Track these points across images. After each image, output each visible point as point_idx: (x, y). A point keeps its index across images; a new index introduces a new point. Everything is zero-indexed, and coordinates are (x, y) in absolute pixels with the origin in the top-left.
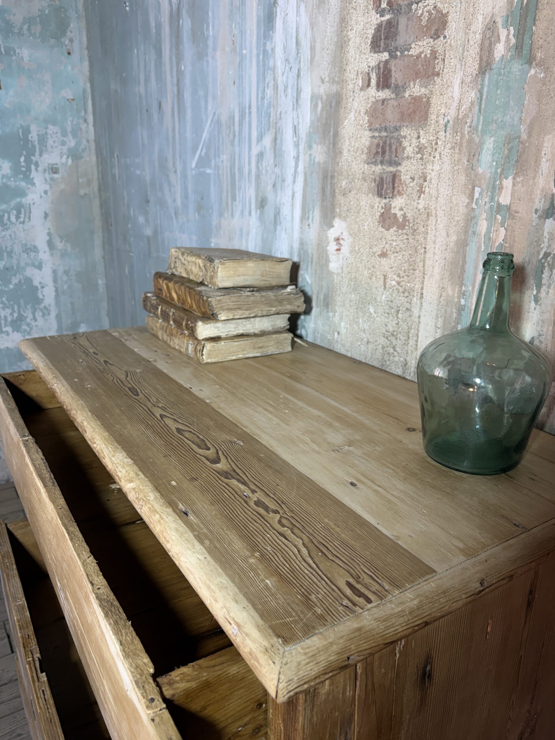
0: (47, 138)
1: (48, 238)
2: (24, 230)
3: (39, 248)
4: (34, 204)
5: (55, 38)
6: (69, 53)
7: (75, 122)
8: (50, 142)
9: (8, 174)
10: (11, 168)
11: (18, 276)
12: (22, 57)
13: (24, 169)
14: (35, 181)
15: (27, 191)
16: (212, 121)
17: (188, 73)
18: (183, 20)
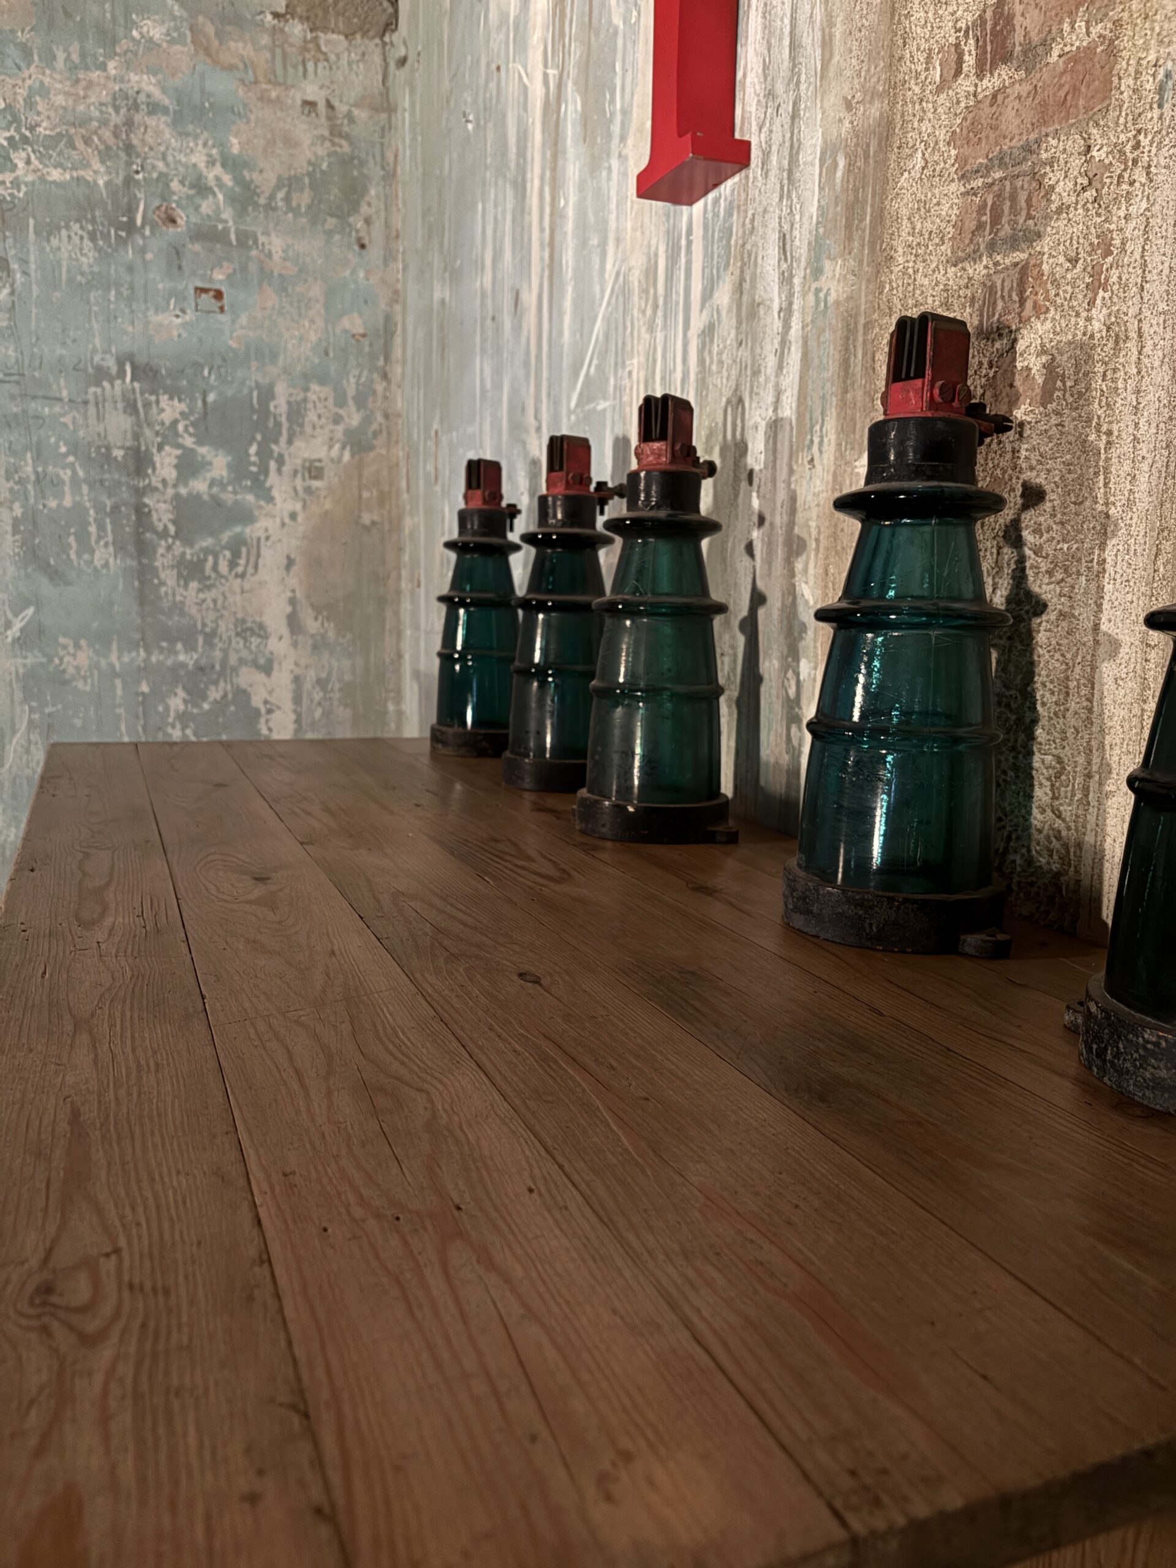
0: (305, 409)
1: (289, 609)
2: (243, 591)
3: (269, 630)
4: (267, 538)
5: (337, 216)
6: (363, 246)
7: (363, 379)
8: (312, 416)
9: (222, 477)
10: (229, 466)
11: (222, 684)
12: (270, 253)
13: (254, 469)
14: (275, 493)
15: (256, 513)
16: (612, 290)
17: (570, 209)
18: (567, 103)
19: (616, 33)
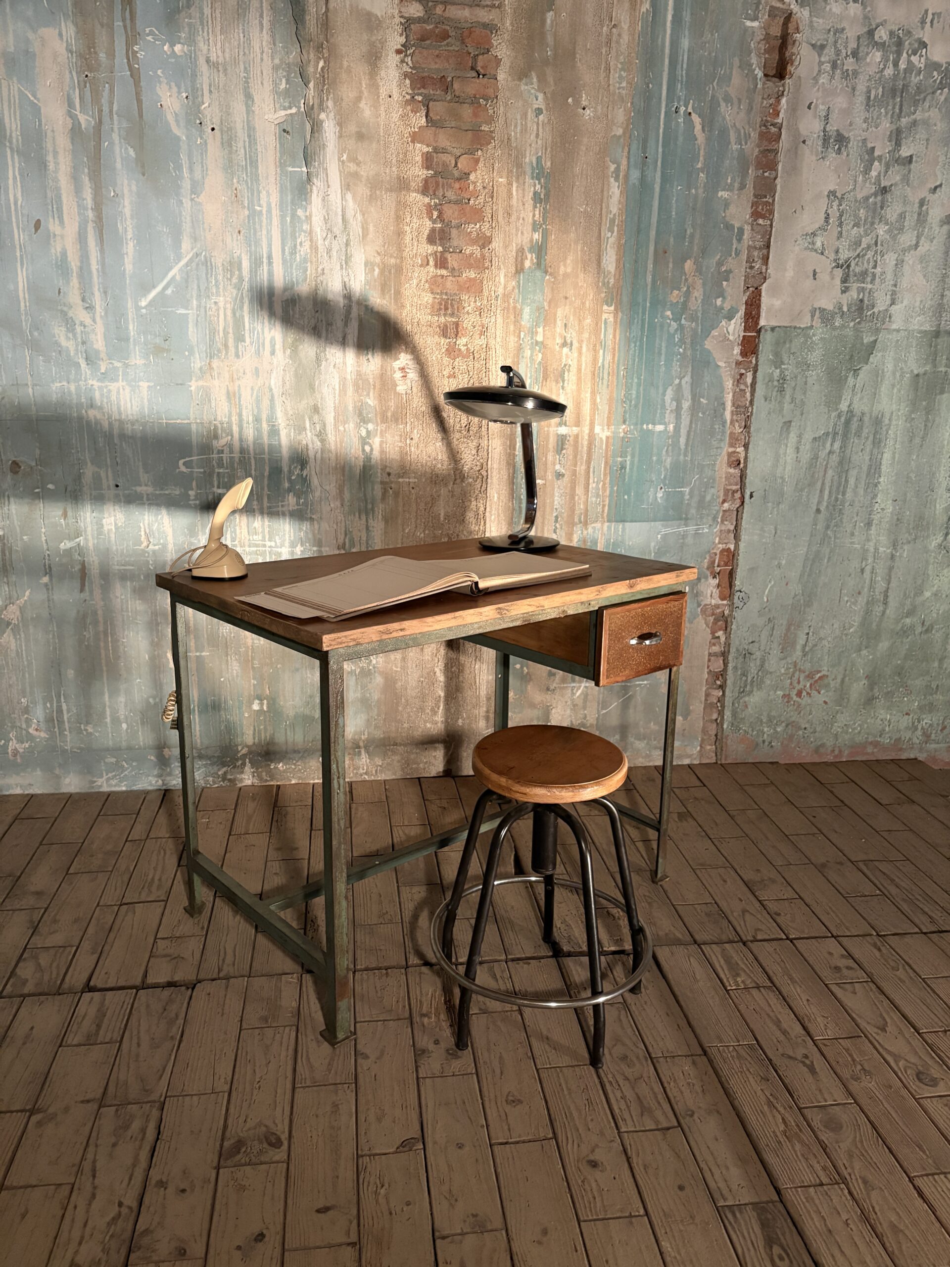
16: (191, 260)
17: (127, 202)
18: (112, 144)
19: (178, 139)
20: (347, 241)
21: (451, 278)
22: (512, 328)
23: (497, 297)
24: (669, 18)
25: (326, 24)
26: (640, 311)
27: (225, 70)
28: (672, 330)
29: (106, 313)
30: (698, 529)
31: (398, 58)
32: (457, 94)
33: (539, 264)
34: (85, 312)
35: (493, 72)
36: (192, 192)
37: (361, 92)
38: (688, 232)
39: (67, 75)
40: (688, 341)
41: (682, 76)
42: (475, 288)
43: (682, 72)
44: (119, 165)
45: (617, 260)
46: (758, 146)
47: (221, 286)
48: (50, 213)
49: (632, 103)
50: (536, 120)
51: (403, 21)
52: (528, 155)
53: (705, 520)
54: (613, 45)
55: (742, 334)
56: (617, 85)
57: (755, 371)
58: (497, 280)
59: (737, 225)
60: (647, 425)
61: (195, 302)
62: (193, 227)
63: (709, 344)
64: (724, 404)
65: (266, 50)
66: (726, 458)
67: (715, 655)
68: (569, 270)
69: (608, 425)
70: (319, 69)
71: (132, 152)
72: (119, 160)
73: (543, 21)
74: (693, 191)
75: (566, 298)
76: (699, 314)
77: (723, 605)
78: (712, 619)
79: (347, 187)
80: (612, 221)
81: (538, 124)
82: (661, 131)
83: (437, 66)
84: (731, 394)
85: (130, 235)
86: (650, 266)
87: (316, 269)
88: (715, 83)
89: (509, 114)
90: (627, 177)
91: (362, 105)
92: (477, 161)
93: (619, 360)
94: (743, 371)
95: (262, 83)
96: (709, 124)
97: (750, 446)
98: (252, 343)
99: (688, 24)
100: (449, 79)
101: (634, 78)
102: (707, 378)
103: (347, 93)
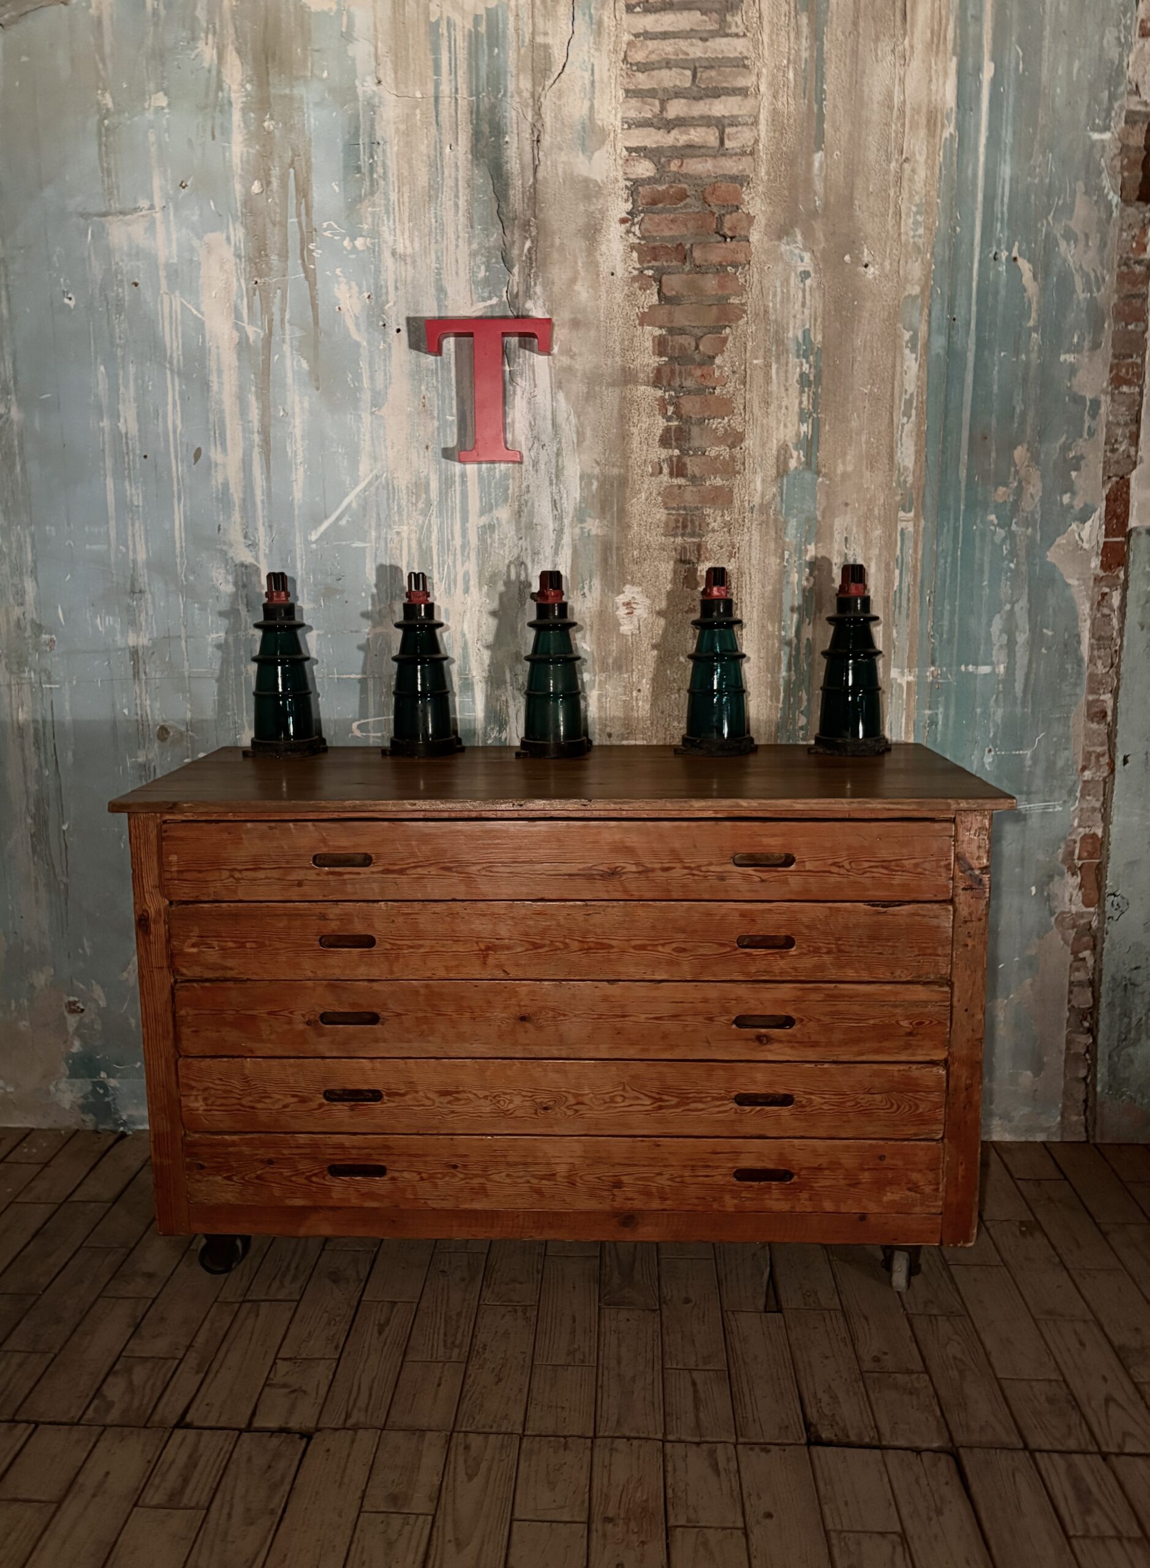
16: (370, 484)
17: (297, 421)
18: (282, 356)
19: (358, 345)
20: (558, 449)
21: (691, 488)
22: (772, 545)
23: (752, 509)
24: (983, 140)
25: (533, 197)
26: (952, 515)
27: (414, 262)
28: (998, 540)
29: (270, 551)
30: (1047, 807)
31: (623, 228)
32: (697, 263)
33: (808, 464)
34: (247, 550)
35: (743, 233)
36: (374, 405)
37: (577, 272)
38: (1018, 410)
39: (235, 284)
40: (1022, 553)
41: (1002, 213)
42: (723, 498)
43: (1002, 208)
44: (289, 380)
45: (916, 452)
46: (1117, 291)
47: (405, 513)
48: (212, 439)
49: (932, 254)
50: (801, 285)
51: (629, 184)
52: (791, 328)
53: (1056, 795)
54: (905, 184)
55: (1102, 540)
56: (911, 233)
57: (1125, 587)
58: (752, 487)
59: (1089, 396)
60: (967, 665)
61: (373, 533)
62: (373, 444)
63: (1052, 556)
64: (1078, 636)
65: (461, 235)
66: (1084, 709)
67: (1080, 984)
68: (850, 468)
69: (910, 668)
70: (525, 251)
71: (305, 365)
72: (290, 374)
73: (810, 165)
74: (1023, 357)
75: (847, 504)
76: (1038, 516)
77: (1089, 913)
78: (1072, 933)
79: (558, 385)
80: (909, 403)
81: (804, 291)
82: (974, 284)
83: (671, 233)
84: (1089, 622)
85: (300, 459)
86: (964, 457)
87: (520, 487)
88: (1050, 218)
89: (765, 282)
90: (927, 345)
91: (578, 287)
92: (725, 340)
93: (922, 582)
94: (1107, 590)
95: (457, 273)
96: (1043, 267)
97: (1121, 692)
98: (441, 580)
99: (1009, 146)
100: (688, 246)
101: (934, 222)
102: (1052, 601)
103: (558, 274)
